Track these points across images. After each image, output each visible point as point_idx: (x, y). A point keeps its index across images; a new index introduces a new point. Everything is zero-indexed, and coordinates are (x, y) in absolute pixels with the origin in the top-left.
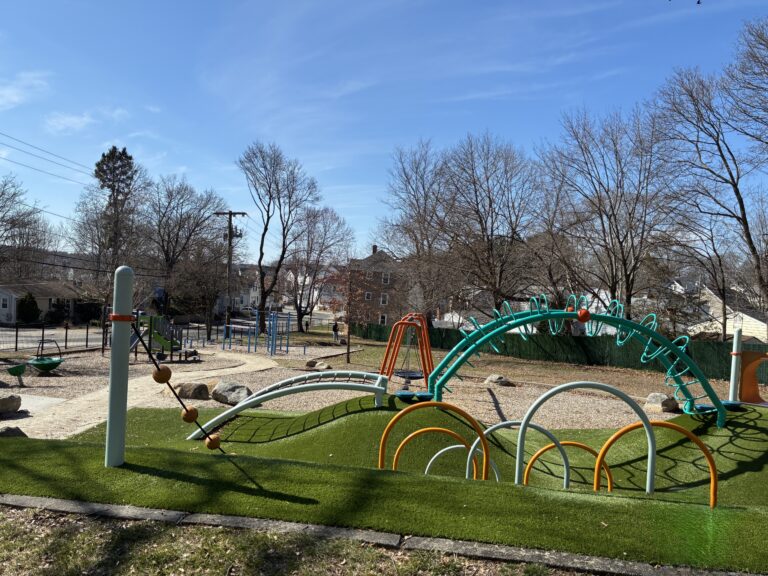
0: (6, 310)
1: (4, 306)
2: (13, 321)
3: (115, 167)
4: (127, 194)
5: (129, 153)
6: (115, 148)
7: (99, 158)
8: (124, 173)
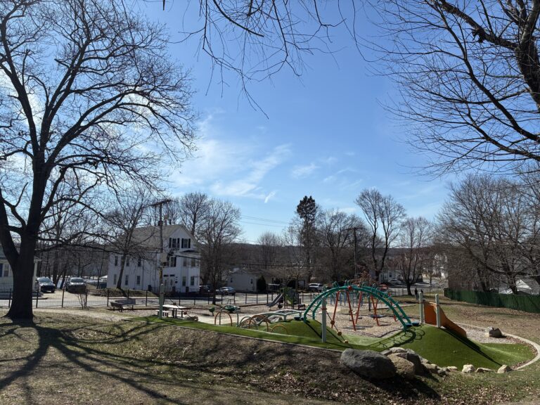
0: (252, 285)
1: (252, 283)
2: (255, 290)
3: (307, 207)
4: (313, 219)
5: (313, 198)
6: (306, 197)
7: (299, 203)
8: (311, 209)
